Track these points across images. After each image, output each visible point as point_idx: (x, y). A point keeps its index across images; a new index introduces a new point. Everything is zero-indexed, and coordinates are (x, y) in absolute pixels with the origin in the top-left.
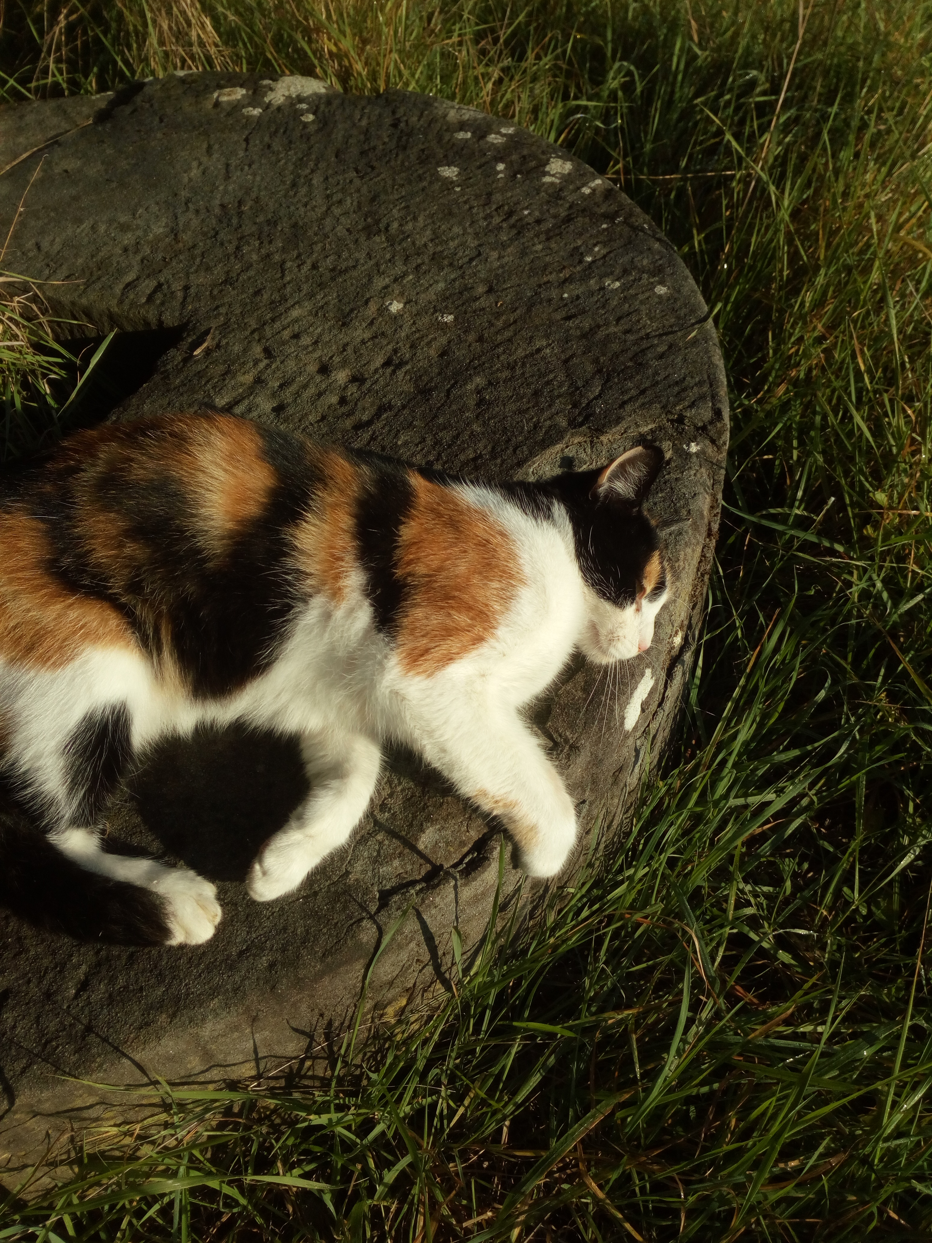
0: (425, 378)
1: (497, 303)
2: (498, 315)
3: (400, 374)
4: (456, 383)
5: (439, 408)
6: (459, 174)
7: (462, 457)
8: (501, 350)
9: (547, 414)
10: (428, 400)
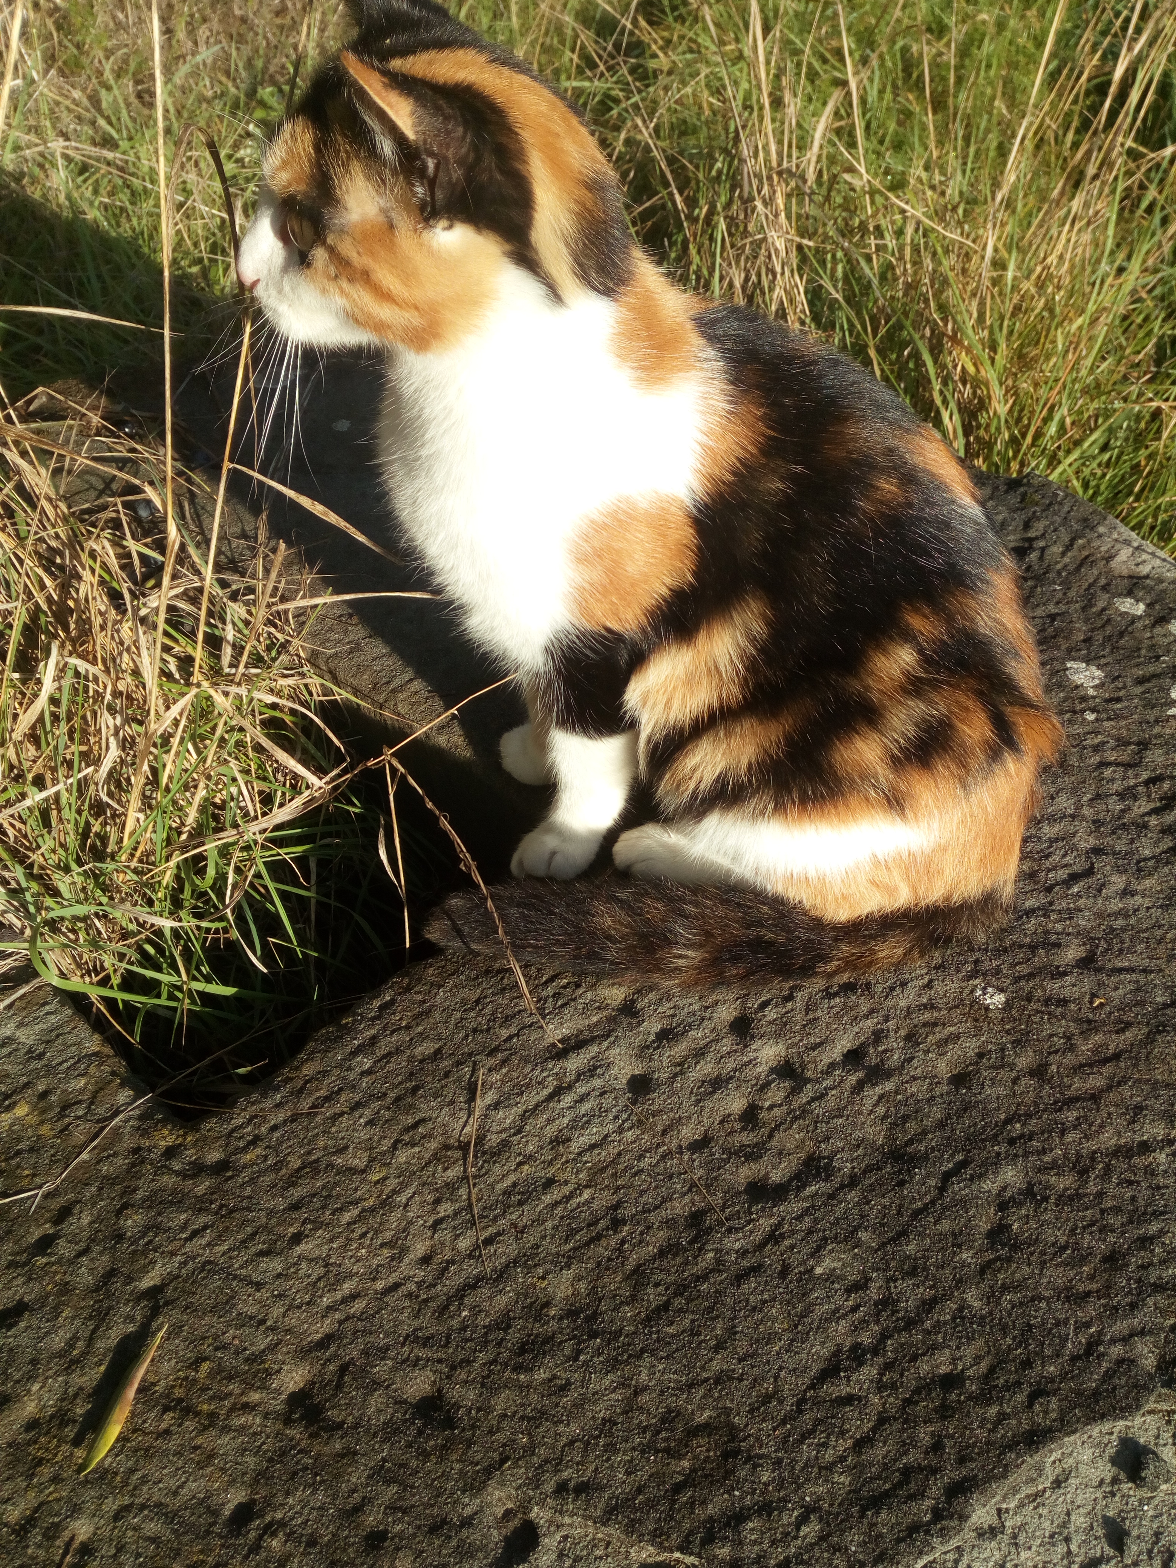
0: (912, 1127)
1: (1093, 996)
2: (1089, 1026)
3: (871, 1094)
4: (964, 1164)
5: (916, 1214)
6: (1102, 685)
7: (924, 1367)
8: (1071, 1115)
9: (1121, 1327)
10: (901, 1184)
